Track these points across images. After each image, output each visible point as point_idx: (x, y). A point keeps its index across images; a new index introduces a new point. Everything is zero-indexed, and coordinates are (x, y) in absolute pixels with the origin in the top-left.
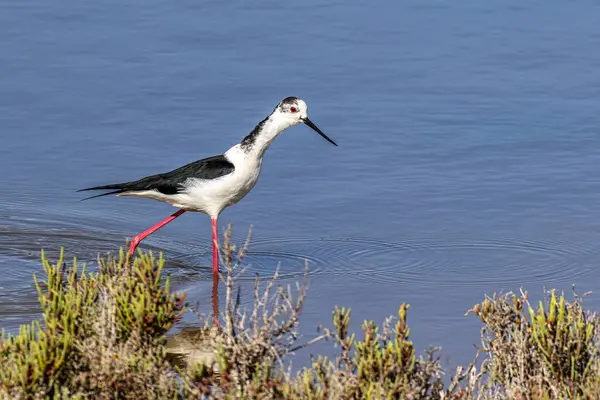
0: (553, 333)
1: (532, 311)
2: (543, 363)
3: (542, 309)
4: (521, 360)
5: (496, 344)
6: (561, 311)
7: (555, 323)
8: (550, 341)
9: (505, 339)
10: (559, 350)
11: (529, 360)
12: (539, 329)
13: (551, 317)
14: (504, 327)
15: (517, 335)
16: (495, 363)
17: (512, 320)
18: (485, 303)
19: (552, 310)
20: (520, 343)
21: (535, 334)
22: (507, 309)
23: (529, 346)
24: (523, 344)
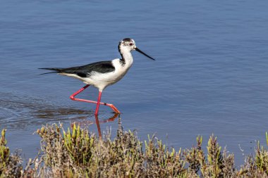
0: (75, 142)
1: (64, 132)
2: (70, 156)
3: (69, 131)
4: (59, 155)
5: (47, 148)
6: (78, 132)
7: (75, 138)
8: (73, 147)
9: (52, 146)
10: (77, 151)
11: (63, 155)
12: (68, 141)
13: (73, 135)
14: (51, 140)
15: (58, 144)
16: (47, 157)
17: (55, 136)
18: (42, 129)
19: (74, 132)
20: (59, 147)
21: (66, 143)
22: (53, 131)
23: (63, 149)
24: (60, 148)
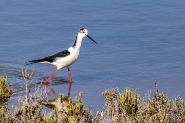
0: (127, 101)
1: (120, 94)
2: (124, 110)
3: (123, 93)
4: (117, 109)
5: (109, 104)
6: (129, 94)
7: (127, 98)
8: (126, 104)
9: (112, 103)
10: (129, 106)
11: (119, 109)
12: (122, 99)
13: (126, 96)
14: (112, 99)
15: (116, 101)
16: (109, 110)
17: (114, 97)
18: (106, 92)
19: (126, 94)
20: (116, 104)
21: (121, 101)
22: (112, 94)
23: (119, 105)
24: (117, 104)
